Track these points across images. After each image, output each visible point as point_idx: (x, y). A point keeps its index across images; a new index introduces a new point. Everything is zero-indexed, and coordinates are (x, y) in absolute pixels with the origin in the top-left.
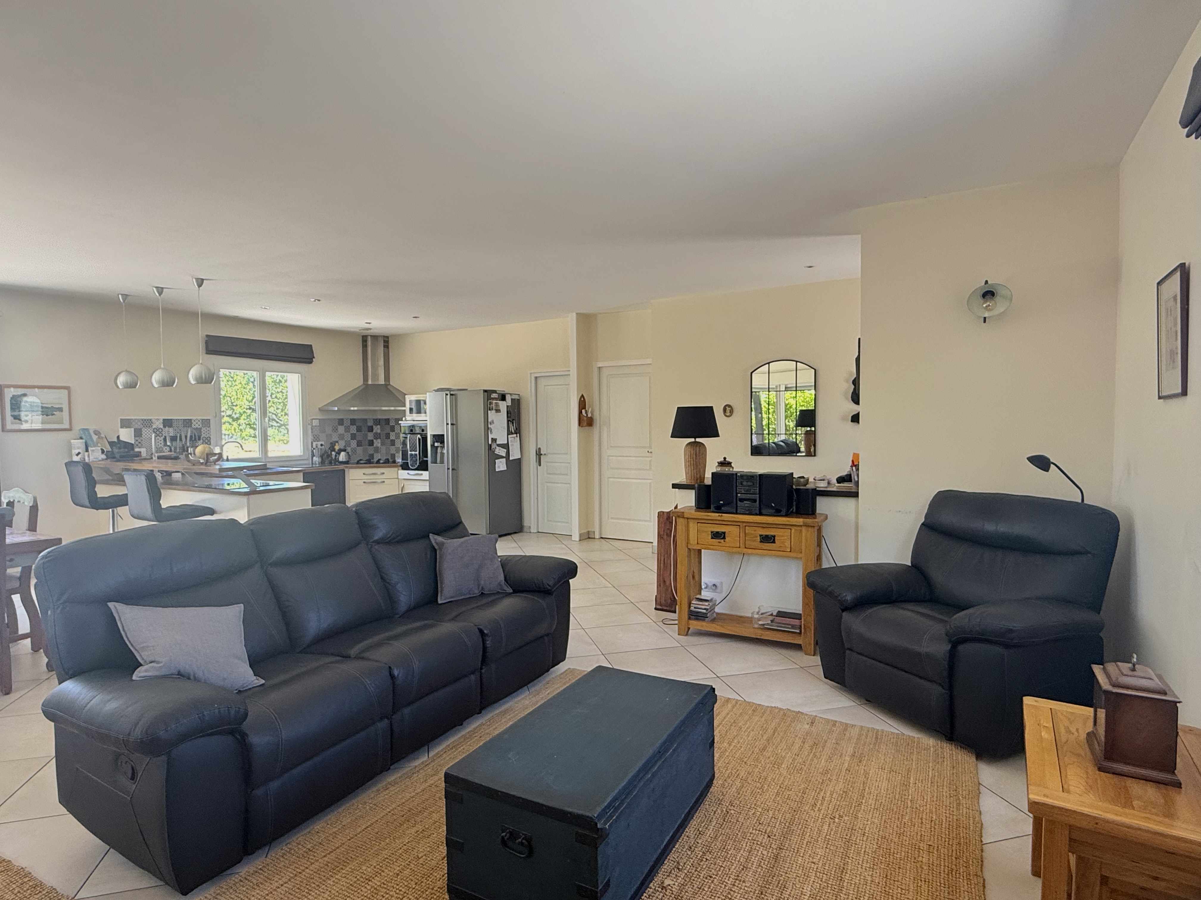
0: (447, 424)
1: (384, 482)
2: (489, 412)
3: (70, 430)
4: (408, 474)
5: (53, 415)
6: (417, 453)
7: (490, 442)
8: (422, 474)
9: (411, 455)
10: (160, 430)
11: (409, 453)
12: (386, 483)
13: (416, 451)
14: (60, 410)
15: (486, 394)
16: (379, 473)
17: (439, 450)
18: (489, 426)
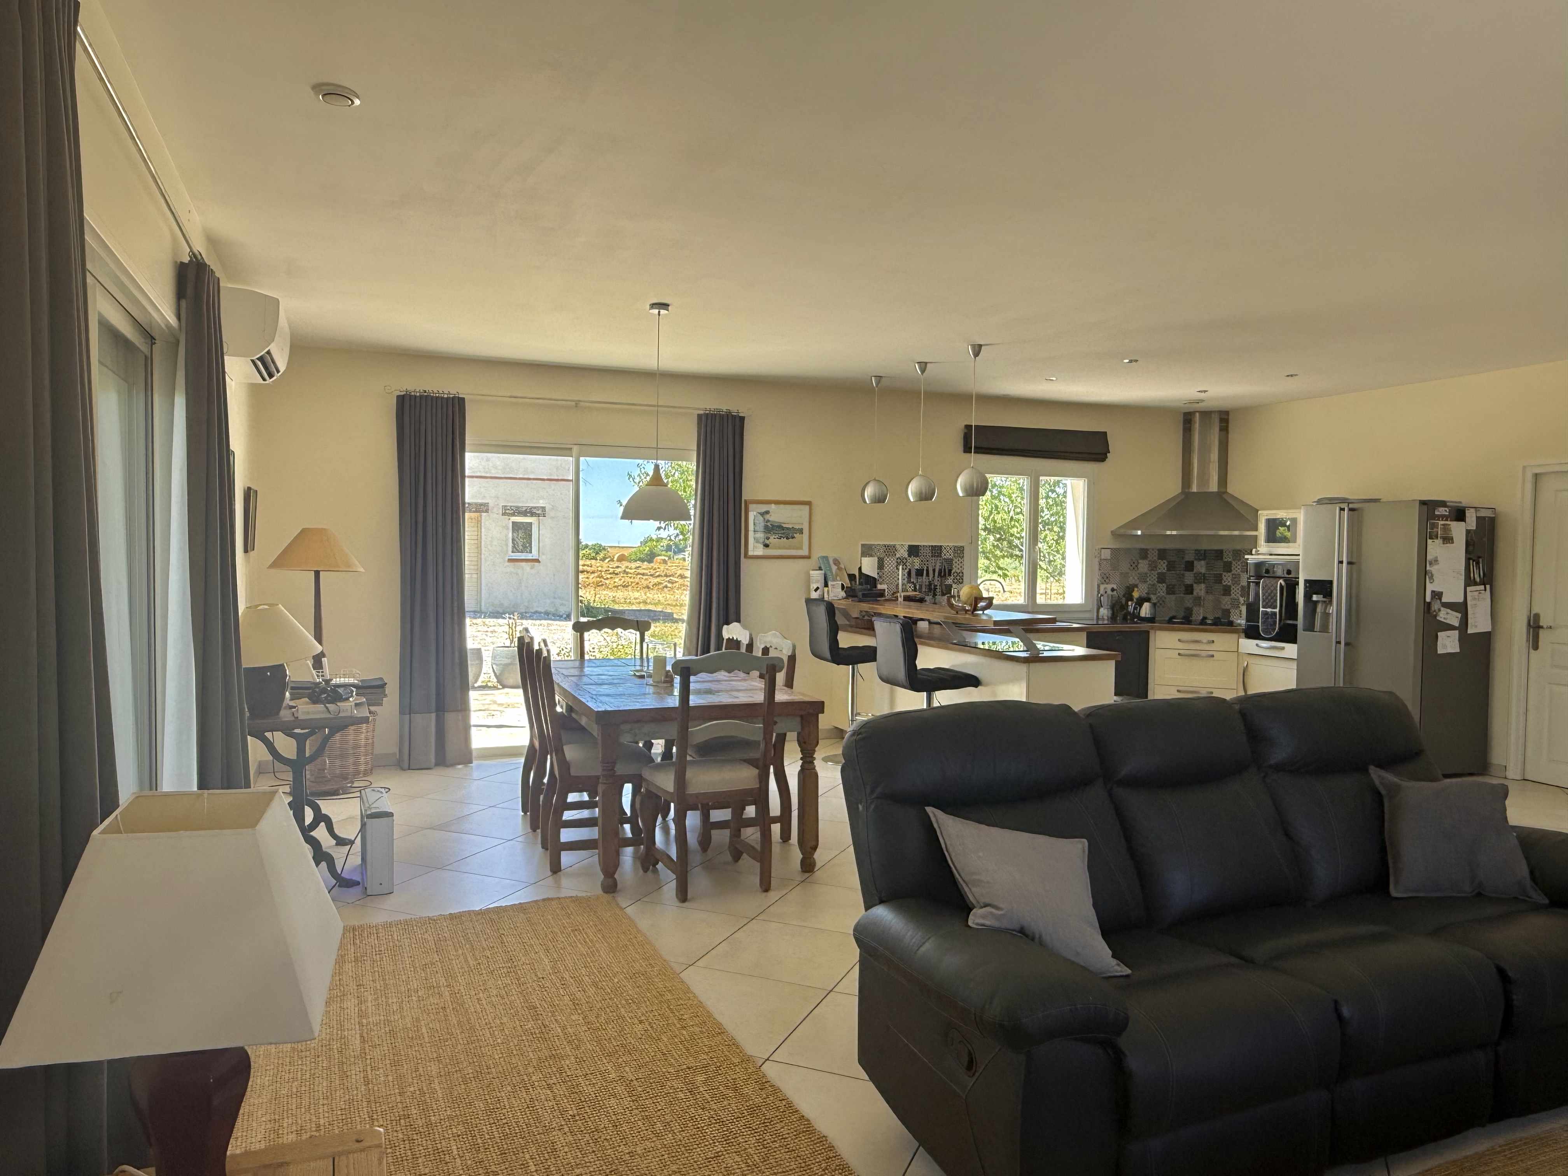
0: (1341, 562)
1: (1213, 656)
2: (1429, 541)
3: (808, 557)
4: (1257, 645)
5: (793, 538)
6: (1277, 610)
7: (1428, 599)
8: (1283, 648)
9: (1266, 613)
10: (905, 561)
11: (1261, 609)
12: (1214, 658)
13: (1275, 607)
14: (801, 531)
15: (1425, 507)
16: (1205, 641)
17: (1320, 608)
18: (1428, 568)
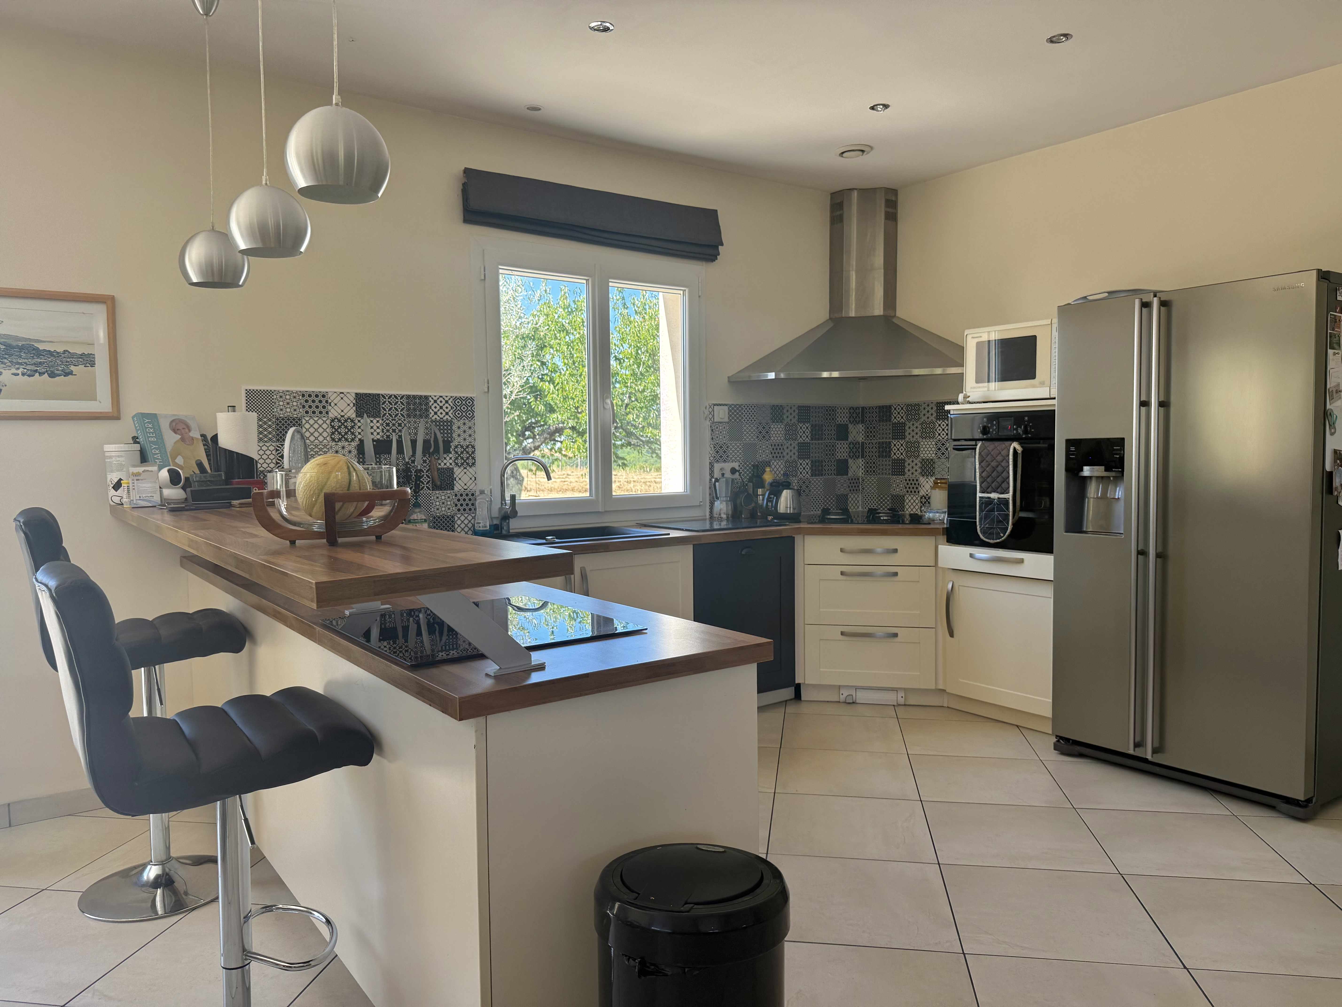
0: (1144, 404)
1: (896, 574)
3: (115, 416)
4: (971, 556)
5: (68, 374)
6: (1009, 496)
9: (987, 503)
10: (349, 424)
11: (979, 495)
12: (899, 577)
13: (1006, 491)
15: (1325, 284)
16: (879, 550)
